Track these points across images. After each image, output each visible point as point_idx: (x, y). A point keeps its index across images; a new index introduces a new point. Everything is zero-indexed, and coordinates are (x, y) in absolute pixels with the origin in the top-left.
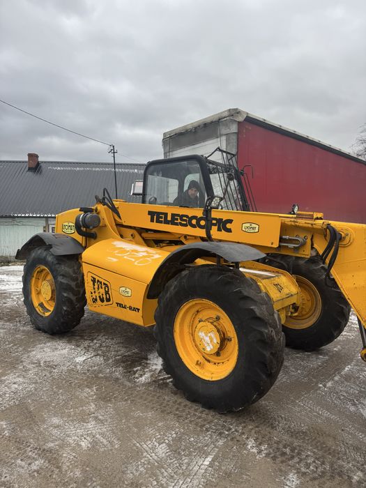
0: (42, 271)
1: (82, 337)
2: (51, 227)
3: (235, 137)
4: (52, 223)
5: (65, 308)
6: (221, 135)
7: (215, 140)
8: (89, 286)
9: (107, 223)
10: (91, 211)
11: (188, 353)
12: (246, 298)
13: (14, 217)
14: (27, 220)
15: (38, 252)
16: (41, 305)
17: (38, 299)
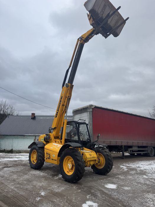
0: (34, 152)
1: (43, 170)
2: (37, 139)
3: (91, 112)
4: (37, 138)
5: (39, 162)
6: (88, 112)
7: (86, 113)
8: (46, 155)
9: (52, 139)
10: (48, 135)
11: (66, 170)
12: (76, 155)
13: (25, 136)
14: (29, 137)
15: (34, 146)
16: (33, 161)
17: (33, 159)
